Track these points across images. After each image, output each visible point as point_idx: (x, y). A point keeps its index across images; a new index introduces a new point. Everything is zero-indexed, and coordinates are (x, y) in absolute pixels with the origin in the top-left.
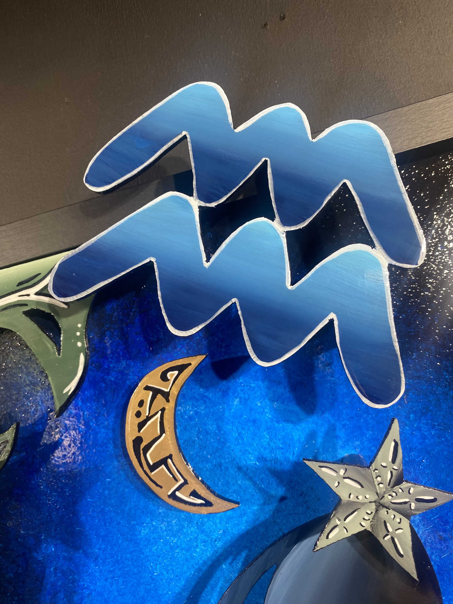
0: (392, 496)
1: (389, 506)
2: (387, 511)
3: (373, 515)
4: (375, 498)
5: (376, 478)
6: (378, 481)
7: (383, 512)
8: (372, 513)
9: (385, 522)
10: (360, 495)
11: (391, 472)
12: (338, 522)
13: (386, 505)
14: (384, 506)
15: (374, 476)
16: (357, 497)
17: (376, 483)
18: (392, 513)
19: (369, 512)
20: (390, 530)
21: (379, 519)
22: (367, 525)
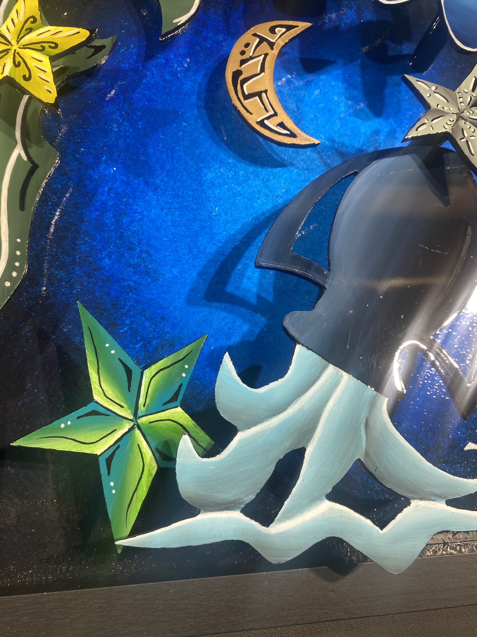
0: (470, 113)
1: (467, 119)
2: (465, 122)
3: (454, 122)
4: (457, 111)
5: (459, 98)
6: (460, 101)
7: (462, 122)
8: (453, 121)
9: (462, 129)
10: (446, 107)
11: (471, 98)
12: (427, 122)
13: (465, 118)
14: (463, 119)
15: (458, 97)
16: (443, 107)
17: (459, 102)
18: (468, 125)
19: (452, 120)
20: (466, 135)
21: (458, 126)
22: (449, 129)
